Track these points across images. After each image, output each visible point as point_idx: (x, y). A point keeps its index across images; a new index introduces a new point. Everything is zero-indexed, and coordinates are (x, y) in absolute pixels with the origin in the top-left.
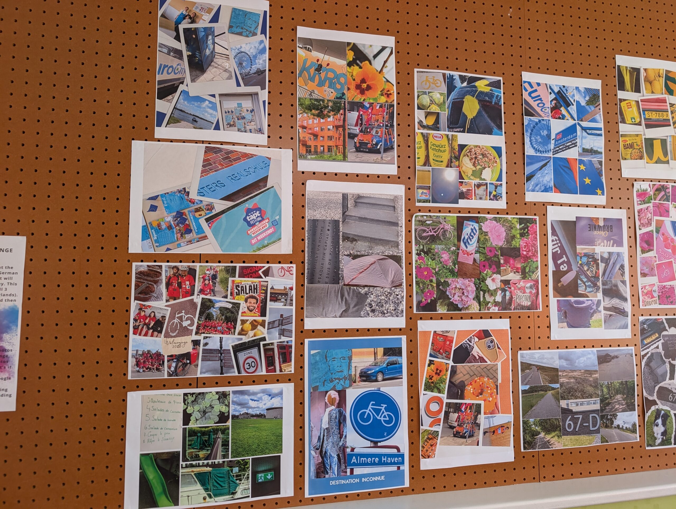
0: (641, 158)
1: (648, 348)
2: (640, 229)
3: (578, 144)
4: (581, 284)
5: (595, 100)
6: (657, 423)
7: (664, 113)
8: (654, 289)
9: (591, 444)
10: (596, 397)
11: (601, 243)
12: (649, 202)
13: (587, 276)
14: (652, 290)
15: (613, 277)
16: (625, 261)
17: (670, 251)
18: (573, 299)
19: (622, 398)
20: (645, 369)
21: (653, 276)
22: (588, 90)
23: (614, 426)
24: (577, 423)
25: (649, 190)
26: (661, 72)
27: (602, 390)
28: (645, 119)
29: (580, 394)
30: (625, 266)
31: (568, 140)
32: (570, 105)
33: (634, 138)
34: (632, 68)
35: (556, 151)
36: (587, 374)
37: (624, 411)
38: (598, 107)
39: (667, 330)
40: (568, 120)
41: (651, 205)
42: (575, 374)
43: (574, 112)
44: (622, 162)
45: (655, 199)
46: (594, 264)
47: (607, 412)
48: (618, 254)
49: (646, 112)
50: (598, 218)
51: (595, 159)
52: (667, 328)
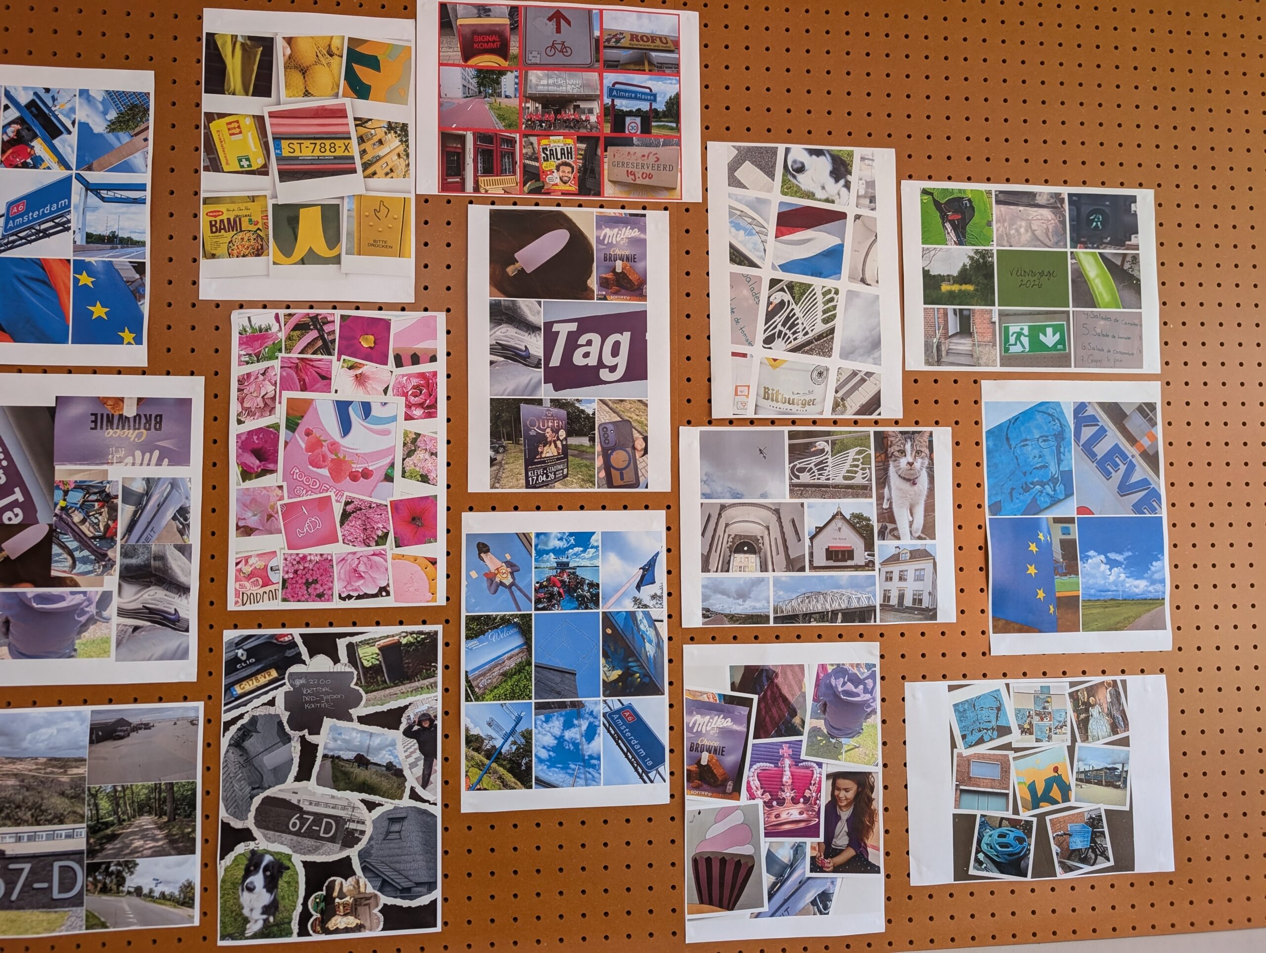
0: (259, 252)
1: (245, 704)
2: (240, 422)
3: (72, 225)
4: (60, 555)
5: (134, 117)
6: (252, 883)
7: (339, 143)
8: (272, 563)
9: (54, 931)
10: (75, 822)
11: (126, 457)
12: (272, 357)
13: (79, 537)
14: (266, 566)
15: (155, 536)
16: (192, 497)
17: (325, 472)
18: (30, 591)
19: (156, 823)
20: (230, 754)
21: (271, 533)
22: (113, 96)
23: (125, 889)
24: (15, 883)
25: (275, 327)
26: (336, 43)
27: (96, 805)
28: (280, 158)
29: (29, 814)
30: (191, 510)
31: (44, 215)
32: (61, 133)
33: (242, 206)
34: (250, 38)
35: (8, 243)
36: (53, 766)
37: (158, 853)
38: (142, 136)
39: (304, 662)
40: (49, 168)
41: (276, 364)
42: (19, 767)
43: (69, 150)
44: (204, 263)
45: (289, 350)
46: (102, 507)
47: (107, 856)
48: (174, 484)
49: (284, 143)
50: (122, 400)
51: (122, 260)
52: (305, 655)
